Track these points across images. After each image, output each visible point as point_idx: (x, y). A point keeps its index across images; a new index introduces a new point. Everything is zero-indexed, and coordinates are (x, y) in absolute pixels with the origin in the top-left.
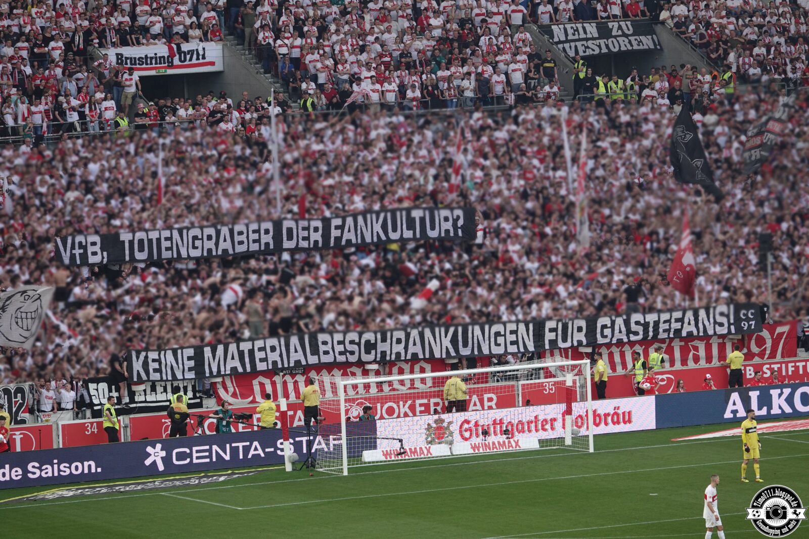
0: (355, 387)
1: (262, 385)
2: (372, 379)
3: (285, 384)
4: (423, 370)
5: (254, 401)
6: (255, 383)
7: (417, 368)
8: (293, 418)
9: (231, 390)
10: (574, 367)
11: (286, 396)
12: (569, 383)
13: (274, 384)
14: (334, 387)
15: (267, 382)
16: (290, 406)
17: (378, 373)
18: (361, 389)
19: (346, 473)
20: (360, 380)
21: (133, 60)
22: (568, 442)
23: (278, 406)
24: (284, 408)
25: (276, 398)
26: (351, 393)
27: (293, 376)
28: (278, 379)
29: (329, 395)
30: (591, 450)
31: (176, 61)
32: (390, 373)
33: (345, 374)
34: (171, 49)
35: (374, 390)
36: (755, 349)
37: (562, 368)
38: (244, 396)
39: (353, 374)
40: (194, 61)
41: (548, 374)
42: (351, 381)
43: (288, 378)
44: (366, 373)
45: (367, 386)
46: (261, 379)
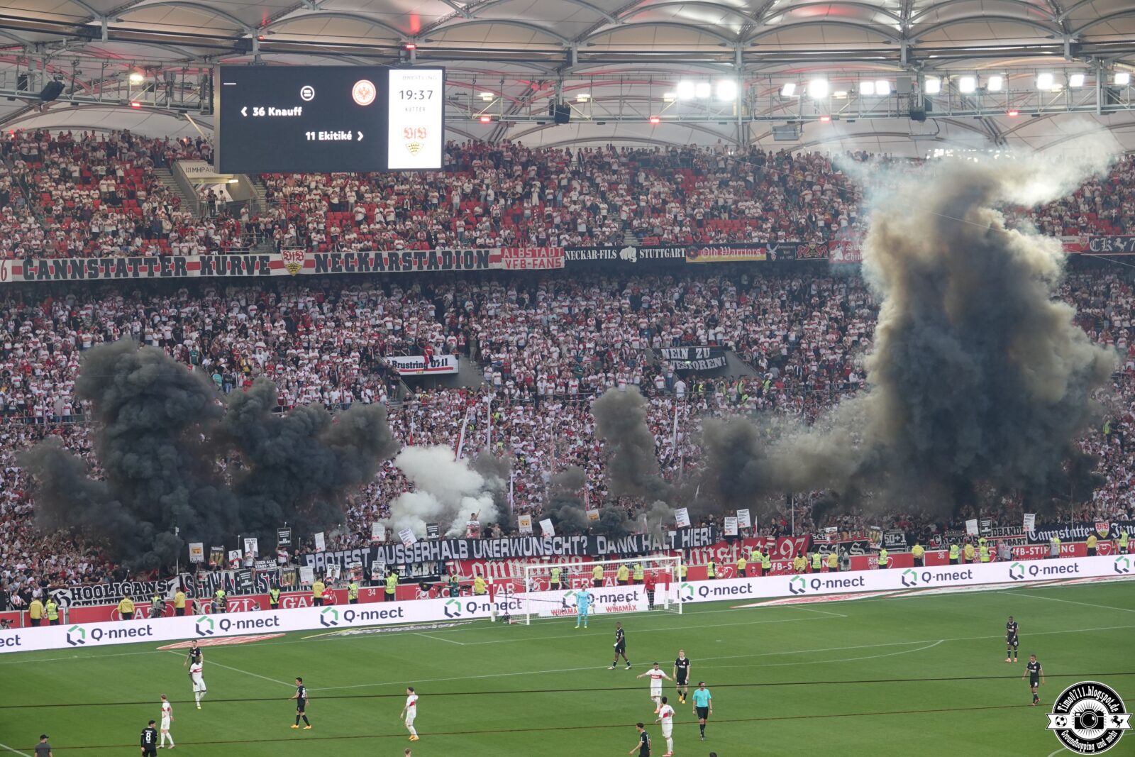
0: (535, 570)
1: (478, 568)
2: (546, 566)
3: (492, 567)
4: (577, 561)
5: (473, 578)
6: (474, 567)
7: (573, 559)
8: (496, 588)
9: (458, 570)
10: (671, 561)
11: (492, 574)
12: (668, 571)
13: (485, 567)
14: (522, 570)
15: (481, 566)
16: (495, 582)
17: (550, 562)
18: (539, 572)
19: (528, 623)
20: (538, 566)
21: (403, 366)
22: (666, 607)
23: (487, 582)
24: (491, 582)
25: (486, 576)
26: (532, 573)
27: (497, 562)
28: (488, 565)
29: (519, 575)
30: (681, 612)
31: (429, 366)
32: (556, 562)
33: (529, 562)
34: (426, 359)
35: (547, 573)
36: (783, 552)
37: (663, 561)
38: (467, 574)
39: (534, 562)
40: (440, 366)
41: (655, 565)
42: (533, 566)
43: (494, 564)
44: (542, 562)
45: (542, 570)
46: (477, 564)
